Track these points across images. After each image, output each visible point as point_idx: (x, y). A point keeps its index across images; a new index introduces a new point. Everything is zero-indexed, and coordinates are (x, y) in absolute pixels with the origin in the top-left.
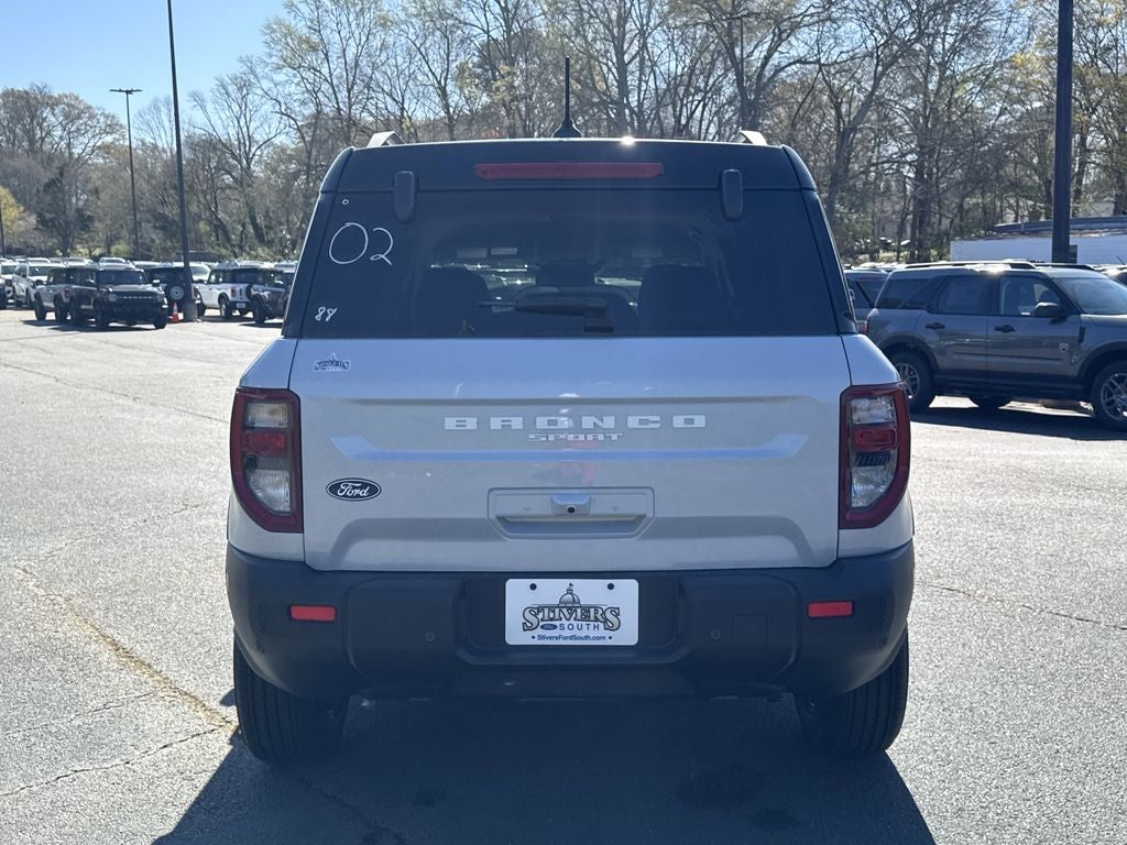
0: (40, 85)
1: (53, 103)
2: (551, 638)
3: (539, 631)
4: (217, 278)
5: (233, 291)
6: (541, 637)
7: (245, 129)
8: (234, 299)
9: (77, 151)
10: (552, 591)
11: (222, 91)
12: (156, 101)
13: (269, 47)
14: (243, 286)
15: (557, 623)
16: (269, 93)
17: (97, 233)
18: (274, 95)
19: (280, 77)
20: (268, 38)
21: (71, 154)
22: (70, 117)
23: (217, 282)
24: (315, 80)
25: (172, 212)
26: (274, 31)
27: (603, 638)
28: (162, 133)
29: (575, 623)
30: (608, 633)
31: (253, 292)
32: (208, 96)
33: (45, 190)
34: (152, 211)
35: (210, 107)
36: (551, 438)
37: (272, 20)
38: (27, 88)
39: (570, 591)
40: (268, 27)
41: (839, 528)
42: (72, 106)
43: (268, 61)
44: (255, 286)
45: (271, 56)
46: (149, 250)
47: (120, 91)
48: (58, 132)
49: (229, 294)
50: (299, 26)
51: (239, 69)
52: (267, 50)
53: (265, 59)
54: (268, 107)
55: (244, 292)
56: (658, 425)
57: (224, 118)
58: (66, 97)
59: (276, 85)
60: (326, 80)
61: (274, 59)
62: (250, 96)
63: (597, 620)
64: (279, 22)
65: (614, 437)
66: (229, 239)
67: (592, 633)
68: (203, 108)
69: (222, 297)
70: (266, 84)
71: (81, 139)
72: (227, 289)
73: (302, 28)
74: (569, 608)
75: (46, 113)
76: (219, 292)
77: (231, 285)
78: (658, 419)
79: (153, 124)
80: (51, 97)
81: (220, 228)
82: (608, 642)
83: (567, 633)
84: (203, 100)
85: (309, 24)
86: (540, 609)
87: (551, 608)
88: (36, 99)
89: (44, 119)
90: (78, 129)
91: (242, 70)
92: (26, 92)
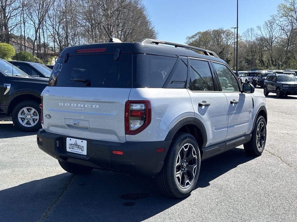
0: (221, 28)
1: (223, 32)
2: (73, 151)
3: (71, 149)
4: (246, 75)
5: (249, 79)
6: (72, 151)
7: (271, 35)
8: (249, 81)
9: (229, 44)
10: (73, 141)
11: (266, 25)
12: (248, 29)
13: (279, 11)
14: (251, 77)
15: (74, 148)
16: (278, 24)
17: (231, 64)
18: (279, 24)
19: (281, 19)
20: (278, 9)
21: (227, 44)
22: (227, 36)
23: (246, 76)
24: (292, 19)
25: (250, 58)
26: (280, 7)
27: (81, 152)
28: (249, 37)
29: (77, 148)
30: (82, 152)
31: (254, 79)
32: (262, 27)
33: (219, 54)
34: (245, 58)
35: (262, 29)
36: (73, 108)
37: (280, 4)
38: (218, 29)
39: (76, 142)
40: (279, 6)
41: (125, 134)
42: (228, 32)
43: (278, 15)
44: (254, 77)
45: (279, 14)
46: (243, 68)
47: (233, 28)
48: (224, 39)
49: (248, 79)
50: (287, 5)
51: (270, 19)
52: (278, 12)
53: (277, 15)
54: (278, 28)
55: (252, 79)
56: (90, 107)
57: (266, 32)
58: (227, 30)
59: (280, 22)
60: (295, 19)
61: (280, 15)
62: (274, 25)
63: (80, 148)
64: (282, 4)
65: (83, 109)
66: (264, 65)
67: (79, 151)
68: (261, 30)
69: (246, 80)
70: (277, 22)
71: (230, 40)
72: (247, 78)
73: (288, 5)
74: (76, 145)
75: (222, 35)
76: (246, 79)
77: (248, 77)
78: (90, 105)
79: (247, 35)
80: (223, 31)
81: (262, 61)
82: (81, 154)
83: (75, 150)
84: (260, 28)
85: (291, 4)
86: (71, 144)
87: (73, 145)
88: (220, 31)
89: (221, 37)
90: (229, 38)
91: (271, 19)
92: (218, 30)
